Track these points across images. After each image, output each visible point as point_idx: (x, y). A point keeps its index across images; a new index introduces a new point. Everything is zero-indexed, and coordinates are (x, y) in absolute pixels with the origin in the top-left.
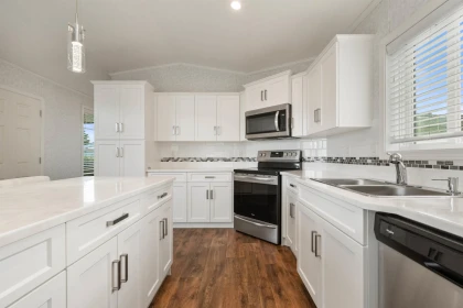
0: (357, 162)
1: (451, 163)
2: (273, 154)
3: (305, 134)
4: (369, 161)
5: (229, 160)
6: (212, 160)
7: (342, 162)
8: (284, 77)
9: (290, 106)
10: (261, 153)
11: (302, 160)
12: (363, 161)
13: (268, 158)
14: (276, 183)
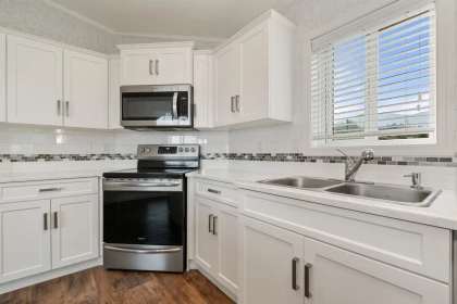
0: (274, 159)
1: (389, 159)
2: (163, 150)
3: (211, 126)
4: (289, 157)
5: (85, 158)
6: (48, 158)
7: (252, 158)
8: (185, 49)
9: (192, 89)
10: (142, 148)
11: (200, 157)
12: (281, 158)
13: (155, 155)
14: (179, 189)
